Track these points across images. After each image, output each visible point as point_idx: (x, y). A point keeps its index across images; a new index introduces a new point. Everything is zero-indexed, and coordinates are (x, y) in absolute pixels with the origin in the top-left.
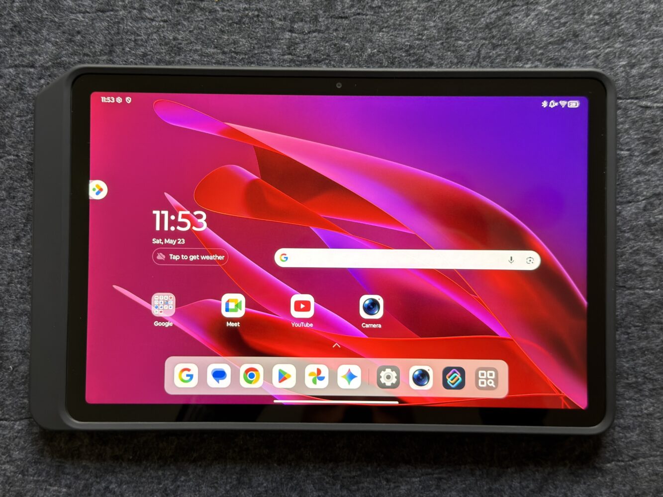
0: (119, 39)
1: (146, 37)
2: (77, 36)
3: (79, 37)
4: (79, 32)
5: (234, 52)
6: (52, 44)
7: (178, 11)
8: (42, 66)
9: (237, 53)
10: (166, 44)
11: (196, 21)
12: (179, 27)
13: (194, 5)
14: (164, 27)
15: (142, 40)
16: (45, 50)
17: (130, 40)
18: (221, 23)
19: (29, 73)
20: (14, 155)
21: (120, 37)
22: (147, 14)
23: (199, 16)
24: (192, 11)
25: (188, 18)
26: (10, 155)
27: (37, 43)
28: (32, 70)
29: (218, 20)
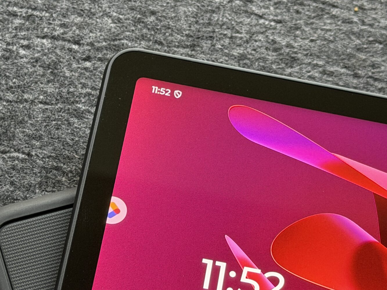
0: (210, 32)
1: (248, 36)
2: (150, 16)
3: (152, 18)
4: (153, 13)
5: (370, 77)
6: (112, 20)
7: (298, 12)
8: (91, 44)
9: (376, 80)
10: (275, 50)
11: (322, 30)
12: (298, 32)
13: (323, 10)
14: (275, 28)
15: (241, 38)
16: (100, 25)
17: (225, 35)
18: (358, 38)
19: (70, 50)
20: (23, 153)
21: (210, 29)
22: (254, 8)
23: (327, 23)
24: (319, 17)
25: (312, 23)
26: (18, 151)
27: (91, 14)
28: (75, 47)
29: (353, 33)
